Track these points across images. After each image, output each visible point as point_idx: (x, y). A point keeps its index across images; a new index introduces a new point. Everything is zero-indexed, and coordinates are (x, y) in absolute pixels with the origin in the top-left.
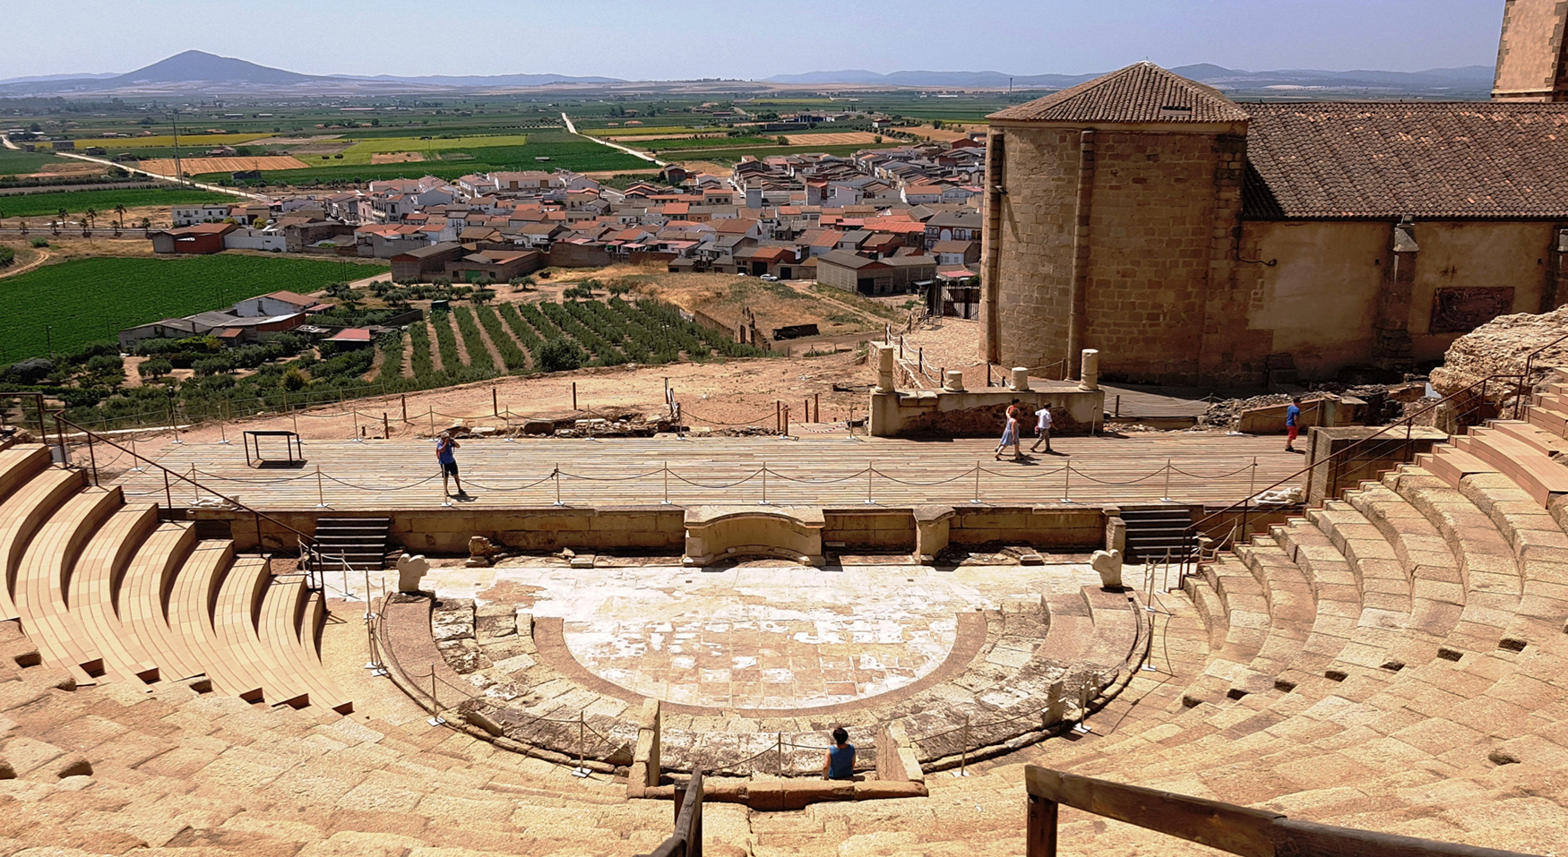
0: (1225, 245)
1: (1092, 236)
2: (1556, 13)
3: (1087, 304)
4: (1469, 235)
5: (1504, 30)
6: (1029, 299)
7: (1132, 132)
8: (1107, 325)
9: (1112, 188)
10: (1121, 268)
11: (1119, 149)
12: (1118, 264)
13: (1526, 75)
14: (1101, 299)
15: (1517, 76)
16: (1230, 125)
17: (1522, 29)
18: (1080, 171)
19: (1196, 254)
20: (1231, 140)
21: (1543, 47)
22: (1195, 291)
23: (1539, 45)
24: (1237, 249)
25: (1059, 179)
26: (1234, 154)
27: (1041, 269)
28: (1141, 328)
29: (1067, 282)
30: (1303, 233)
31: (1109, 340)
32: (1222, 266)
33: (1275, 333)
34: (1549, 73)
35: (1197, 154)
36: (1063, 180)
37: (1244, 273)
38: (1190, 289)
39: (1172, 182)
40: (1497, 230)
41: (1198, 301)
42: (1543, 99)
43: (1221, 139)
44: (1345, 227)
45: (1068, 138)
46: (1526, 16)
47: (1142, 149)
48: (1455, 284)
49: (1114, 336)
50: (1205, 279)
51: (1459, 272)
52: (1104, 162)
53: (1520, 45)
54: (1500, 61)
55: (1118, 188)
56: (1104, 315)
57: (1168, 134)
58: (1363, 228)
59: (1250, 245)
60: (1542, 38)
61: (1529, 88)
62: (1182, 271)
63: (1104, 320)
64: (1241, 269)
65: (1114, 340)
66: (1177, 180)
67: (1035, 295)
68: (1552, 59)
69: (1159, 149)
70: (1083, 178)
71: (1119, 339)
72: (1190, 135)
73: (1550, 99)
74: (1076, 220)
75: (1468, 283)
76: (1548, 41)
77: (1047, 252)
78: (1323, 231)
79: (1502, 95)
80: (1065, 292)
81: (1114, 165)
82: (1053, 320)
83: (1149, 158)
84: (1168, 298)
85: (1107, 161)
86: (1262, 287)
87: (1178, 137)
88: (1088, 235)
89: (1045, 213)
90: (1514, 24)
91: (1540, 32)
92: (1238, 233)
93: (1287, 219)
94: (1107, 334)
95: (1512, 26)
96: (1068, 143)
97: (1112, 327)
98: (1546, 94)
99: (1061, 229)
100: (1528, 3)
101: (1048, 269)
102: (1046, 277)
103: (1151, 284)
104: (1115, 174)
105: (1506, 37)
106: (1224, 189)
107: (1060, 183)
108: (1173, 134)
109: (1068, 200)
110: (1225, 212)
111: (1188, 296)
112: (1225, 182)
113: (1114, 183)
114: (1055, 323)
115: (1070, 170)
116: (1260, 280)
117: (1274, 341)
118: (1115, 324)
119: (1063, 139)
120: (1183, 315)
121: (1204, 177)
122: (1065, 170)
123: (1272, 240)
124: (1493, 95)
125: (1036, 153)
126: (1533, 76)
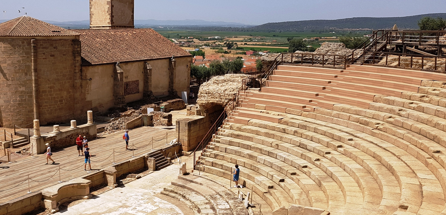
0: (78, 75)
1: (38, 76)
2: (107, 4)
3: (39, 99)
4: (129, 66)
5: (90, 8)
6: (15, 101)
7: (48, 40)
8: (46, 106)
9: (43, 59)
10: (50, 85)
11: (45, 45)
12: (48, 84)
13: (101, 21)
14: (44, 97)
15: (98, 21)
16: (75, 37)
17: (97, 8)
18: (32, 54)
19: (71, 78)
20: (76, 41)
21: (105, 13)
22: (71, 90)
23: (104, 13)
24: (82, 76)
25: (23, 57)
26: (78, 46)
27: (20, 89)
28: (58, 105)
29: (31, 93)
30: (95, 69)
31: (48, 111)
32: (78, 81)
33: (93, 101)
34: (109, 21)
35: (68, 46)
36: (25, 57)
37: (84, 83)
38: (70, 90)
39: (62, 56)
40: (134, 64)
41: (72, 94)
42: (108, 28)
43: (73, 41)
44: (105, 66)
45: (25, 42)
46: (97, 5)
47: (52, 45)
48: (128, 81)
49: (50, 109)
50: (73, 86)
51: (129, 77)
52: (40, 50)
53: (97, 13)
54: (91, 17)
55: (45, 58)
56: (46, 102)
57: (59, 40)
58: (108, 66)
59: (84, 74)
60: (104, 11)
61: (103, 25)
62: (67, 84)
63: (46, 104)
64: (83, 82)
65: (50, 110)
66: (64, 55)
67: (18, 99)
68: (109, 17)
69: (57, 45)
70: (34, 56)
71: (51, 110)
72: (65, 40)
73: (111, 28)
74: (33, 71)
75: (130, 80)
76: (106, 12)
77: (22, 83)
78: (100, 68)
79: (94, 27)
80: (31, 96)
81: (43, 51)
82: (27, 107)
83: (54, 48)
84: (65, 94)
85: (41, 49)
86: (88, 87)
87: (62, 41)
88: (37, 76)
89: (19, 69)
90: (94, 7)
91: (103, 9)
92: (81, 71)
93: (92, 65)
94: (47, 109)
95: (93, 7)
96: (25, 44)
97: (49, 106)
98: (109, 26)
99: (26, 74)
100: (97, 1)
101: (23, 89)
102: (22, 92)
103: (60, 90)
104: (44, 54)
105: (92, 10)
106: (77, 57)
107: (24, 58)
108: (61, 40)
109: (28, 64)
110: (77, 65)
111: (70, 92)
112: (77, 55)
113: (44, 57)
114: (28, 108)
115: (28, 53)
116: (88, 85)
117: (93, 103)
118: (49, 105)
119: (23, 43)
120: (69, 99)
121: (70, 53)
122: (25, 53)
123: (89, 72)
124: (90, 27)
125: (12, 48)
126: (103, 22)
